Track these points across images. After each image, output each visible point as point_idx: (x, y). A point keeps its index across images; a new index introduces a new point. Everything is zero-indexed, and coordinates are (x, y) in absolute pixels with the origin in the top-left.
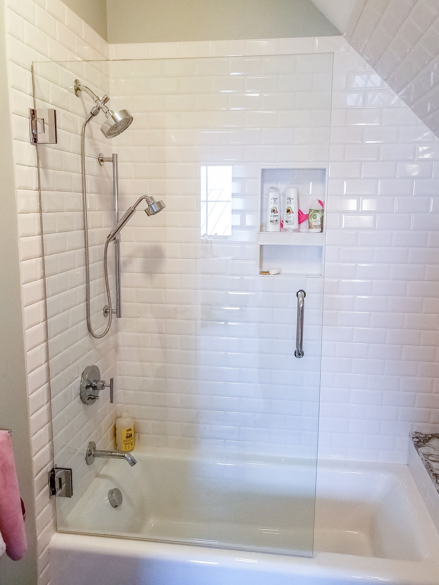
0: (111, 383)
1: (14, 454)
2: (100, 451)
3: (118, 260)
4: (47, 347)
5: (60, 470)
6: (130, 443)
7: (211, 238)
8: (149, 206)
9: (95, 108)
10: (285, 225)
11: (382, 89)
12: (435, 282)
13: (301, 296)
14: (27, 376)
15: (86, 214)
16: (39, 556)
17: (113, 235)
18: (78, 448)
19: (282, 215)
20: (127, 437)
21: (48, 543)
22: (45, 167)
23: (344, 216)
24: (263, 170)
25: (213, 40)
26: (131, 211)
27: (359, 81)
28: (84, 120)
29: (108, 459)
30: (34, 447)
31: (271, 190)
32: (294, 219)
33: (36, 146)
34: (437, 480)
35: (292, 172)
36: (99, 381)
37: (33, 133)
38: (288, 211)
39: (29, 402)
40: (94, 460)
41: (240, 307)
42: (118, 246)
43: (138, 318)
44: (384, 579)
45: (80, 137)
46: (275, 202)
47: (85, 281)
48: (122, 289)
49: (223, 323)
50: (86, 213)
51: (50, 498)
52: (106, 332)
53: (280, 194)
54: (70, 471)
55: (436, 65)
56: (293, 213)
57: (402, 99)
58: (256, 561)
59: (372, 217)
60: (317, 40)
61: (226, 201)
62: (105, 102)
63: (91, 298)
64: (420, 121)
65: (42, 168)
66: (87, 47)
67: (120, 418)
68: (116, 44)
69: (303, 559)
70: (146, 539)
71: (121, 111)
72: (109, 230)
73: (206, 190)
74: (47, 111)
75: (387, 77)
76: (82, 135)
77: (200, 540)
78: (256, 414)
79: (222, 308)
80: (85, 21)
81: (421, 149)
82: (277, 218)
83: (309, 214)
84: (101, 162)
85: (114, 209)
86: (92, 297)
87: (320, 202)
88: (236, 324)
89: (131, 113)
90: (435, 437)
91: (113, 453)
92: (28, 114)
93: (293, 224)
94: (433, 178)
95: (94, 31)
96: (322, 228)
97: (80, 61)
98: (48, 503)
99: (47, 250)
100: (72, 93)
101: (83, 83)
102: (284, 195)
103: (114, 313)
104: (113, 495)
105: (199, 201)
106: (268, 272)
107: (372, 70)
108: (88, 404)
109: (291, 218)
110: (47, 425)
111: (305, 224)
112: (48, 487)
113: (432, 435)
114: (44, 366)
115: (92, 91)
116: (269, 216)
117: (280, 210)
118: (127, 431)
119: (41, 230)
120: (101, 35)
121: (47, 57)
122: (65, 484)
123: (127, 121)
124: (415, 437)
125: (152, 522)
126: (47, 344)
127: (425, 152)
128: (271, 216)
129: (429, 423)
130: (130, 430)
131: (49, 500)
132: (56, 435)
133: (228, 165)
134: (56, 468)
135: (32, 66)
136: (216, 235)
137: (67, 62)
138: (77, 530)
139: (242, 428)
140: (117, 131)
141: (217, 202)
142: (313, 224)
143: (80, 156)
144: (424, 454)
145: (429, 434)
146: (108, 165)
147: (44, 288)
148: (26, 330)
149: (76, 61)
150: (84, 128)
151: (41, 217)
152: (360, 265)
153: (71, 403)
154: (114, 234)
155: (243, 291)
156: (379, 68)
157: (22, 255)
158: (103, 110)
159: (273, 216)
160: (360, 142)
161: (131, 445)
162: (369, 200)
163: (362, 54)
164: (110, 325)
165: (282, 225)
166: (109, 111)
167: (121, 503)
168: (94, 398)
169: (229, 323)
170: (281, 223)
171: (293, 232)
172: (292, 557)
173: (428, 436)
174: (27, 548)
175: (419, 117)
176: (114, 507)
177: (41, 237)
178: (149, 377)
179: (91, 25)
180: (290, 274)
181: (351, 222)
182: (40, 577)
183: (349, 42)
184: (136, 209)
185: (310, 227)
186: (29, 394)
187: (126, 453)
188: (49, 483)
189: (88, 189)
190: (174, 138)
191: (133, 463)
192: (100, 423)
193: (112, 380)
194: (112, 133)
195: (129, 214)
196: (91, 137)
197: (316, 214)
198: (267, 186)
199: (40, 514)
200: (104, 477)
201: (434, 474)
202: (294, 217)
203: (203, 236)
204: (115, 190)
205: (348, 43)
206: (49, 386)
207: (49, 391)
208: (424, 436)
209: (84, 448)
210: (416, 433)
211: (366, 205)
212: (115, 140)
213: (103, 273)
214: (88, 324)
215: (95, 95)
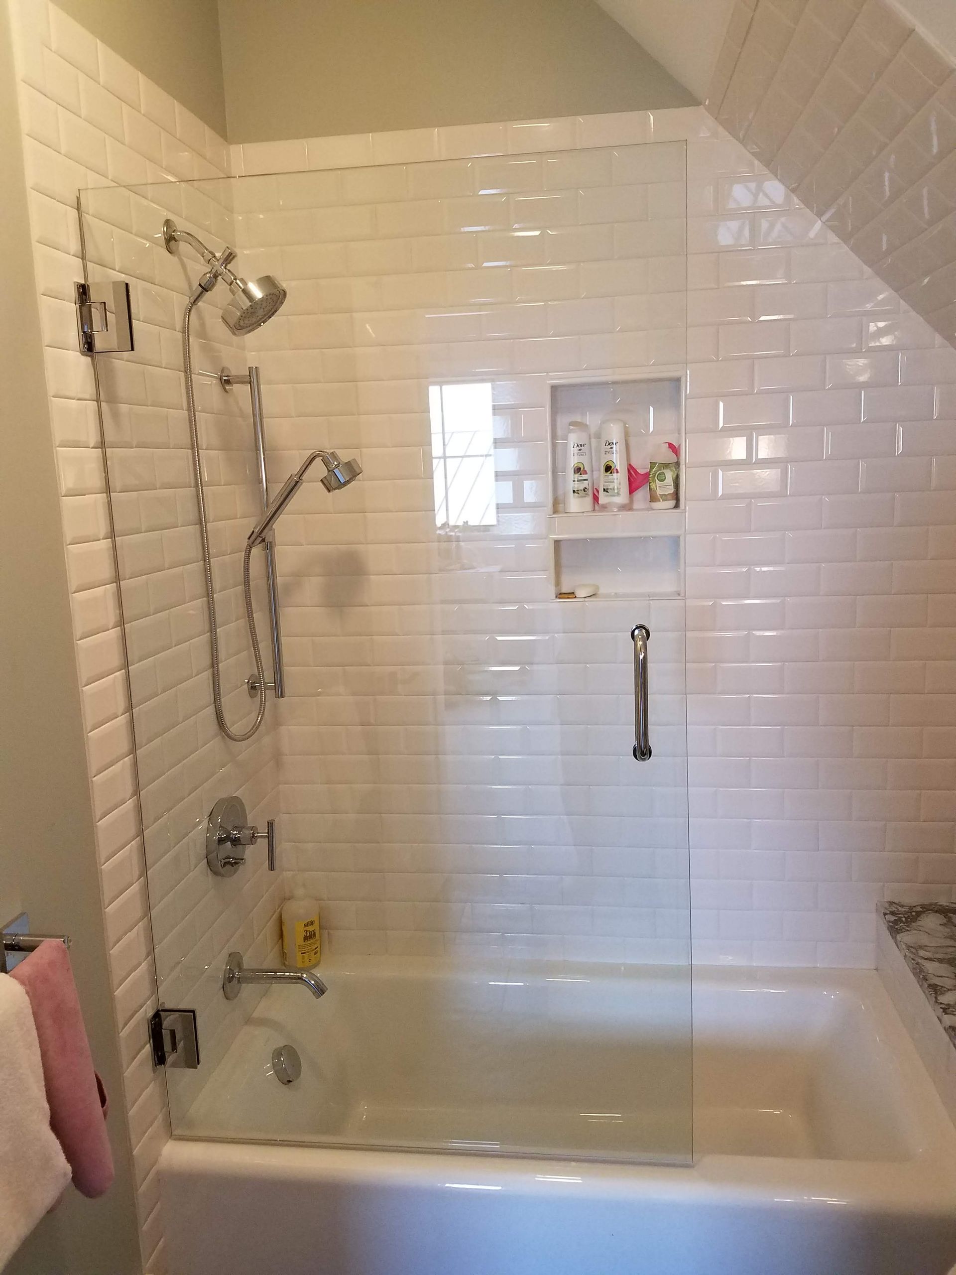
0: (268, 830)
1: (76, 985)
2: (252, 970)
3: (274, 584)
4: (135, 765)
5: (172, 1013)
6: (313, 950)
7: (456, 530)
8: (329, 471)
9: (208, 275)
10: (603, 499)
11: (787, 209)
12: (912, 596)
13: (640, 637)
14: (96, 827)
15: (202, 493)
16: (139, 1187)
17: (260, 534)
18: (206, 967)
19: (595, 477)
20: (306, 938)
21: (156, 1161)
22: (113, 400)
23: (720, 473)
24: (554, 389)
25: (441, 126)
26: (293, 483)
27: (741, 194)
28: (186, 301)
29: (268, 985)
30: (117, 970)
31: (571, 427)
32: (620, 484)
33: (92, 357)
34: (936, 998)
35: (612, 389)
36: (244, 827)
37: (84, 332)
38: (608, 469)
39: (102, 878)
40: (240, 990)
41: (520, 664)
42: (271, 555)
43: (318, 696)
44: (838, 1201)
45: (179, 335)
46: (581, 451)
47: (207, 628)
48: (283, 640)
49: (489, 698)
50: (202, 490)
51: (154, 1071)
52: (256, 727)
53: (590, 435)
54: (192, 1014)
55: (893, 157)
56: (617, 472)
57: (830, 227)
58: (577, 1180)
59: (780, 470)
60: (652, 117)
61: (482, 456)
62: (228, 261)
63: (222, 662)
64: (868, 270)
65: (107, 402)
66: (186, 153)
67: (289, 899)
68: (246, 145)
69: (672, 1170)
70: (351, 1146)
71: (260, 279)
72: (250, 524)
73: (441, 435)
74: (111, 285)
75: (796, 184)
76: (184, 332)
77: (462, 1143)
78: (564, 876)
79: (486, 669)
80: (180, 102)
81: (872, 327)
82: (585, 484)
83: (650, 471)
84: (225, 385)
85: (259, 480)
86: (223, 659)
87: (671, 446)
88: (513, 698)
89: (281, 283)
90: (930, 910)
91: (278, 974)
92: (73, 293)
93: (618, 494)
94: (899, 384)
95: (200, 120)
96: (677, 499)
97: (173, 182)
98: (151, 1082)
99: (126, 568)
100: (160, 247)
101: (181, 225)
102: (598, 436)
103: (270, 688)
104: (282, 1059)
105: (428, 458)
106: (573, 593)
107: (766, 172)
108: (223, 876)
109: (613, 482)
110: (140, 923)
111: (641, 494)
112: (148, 1048)
113: (923, 906)
114: (130, 804)
115: (199, 242)
116: (571, 481)
117: (592, 467)
118: (306, 926)
119: (111, 529)
120: (213, 127)
121: (108, 178)
122: (182, 1042)
123: (275, 299)
124: (888, 912)
125: (363, 1110)
126: (135, 758)
127: (881, 333)
128: (574, 481)
129: (917, 883)
130: (311, 924)
131: (152, 1074)
132: (161, 943)
133: (483, 381)
134: (163, 1010)
135: (77, 197)
136: (466, 525)
137: (148, 186)
138: (213, 1134)
139: (537, 907)
140: (254, 320)
141: (465, 459)
142: (659, 492)
143: (182, 374)
144: (909, 947)
145: (917, 905)
146: (241, 391)
147: (123, 645)
148: (90, 732)
149: (165, 183)
150: (187, 316)
151: (108, 501)
152: (758, 569)
153: (189, 875)
154: (262, 531)
155: (525, 633)
156: (779, 167)
157: (74, 580)
158: (224, 278)
159: (578, 481)
160: (749, 318)
161: (315, 954)
162: (772, 436)
163: (743, 140)
164: (263, 713)
165: (596, 499)
166: (235, 279)
167: (298, 1075)
168: (236, 863)
169: (500, 698)
170: (594, 494)
171: (619, 510)
172: (650, 1168)
173: (914, 909)
174: (113, 1172)
175: (866, 262)
176: (286, 1084)
177: (112, 543)
178: (346, 813)
179: (192, 110)
180: (616, 595)
181: (737, 484)
182: (143, 1229)
183: (716, 119)
184: (303, 478)
185: (653, 498)
186: (102, 863)
187: (305, 971)
188: (151, 1041)
189: (203, 441)
190: (371, 331)
191: (320, 990)
192: (250, 912)
193: (270, 825)
194: (245, 325)
195: (289, 489)
196: (202, 334)
197: (664, 471)
198: (563, 421)
199: (136, 1104)
200: (263, 1022)
201: (930, 986)
202: (619, 480)
203: (440, 528)
204: (259, 441)
205: (714, 120)
206: (141, 843)
207: (142, 854)
208: (906, 909)
209: (218, 966)
210: (891, 903)
211: (765, 447)
212: (251, 338)
213: (242, 610)
214: (218, 713)
215: (207, 250)
